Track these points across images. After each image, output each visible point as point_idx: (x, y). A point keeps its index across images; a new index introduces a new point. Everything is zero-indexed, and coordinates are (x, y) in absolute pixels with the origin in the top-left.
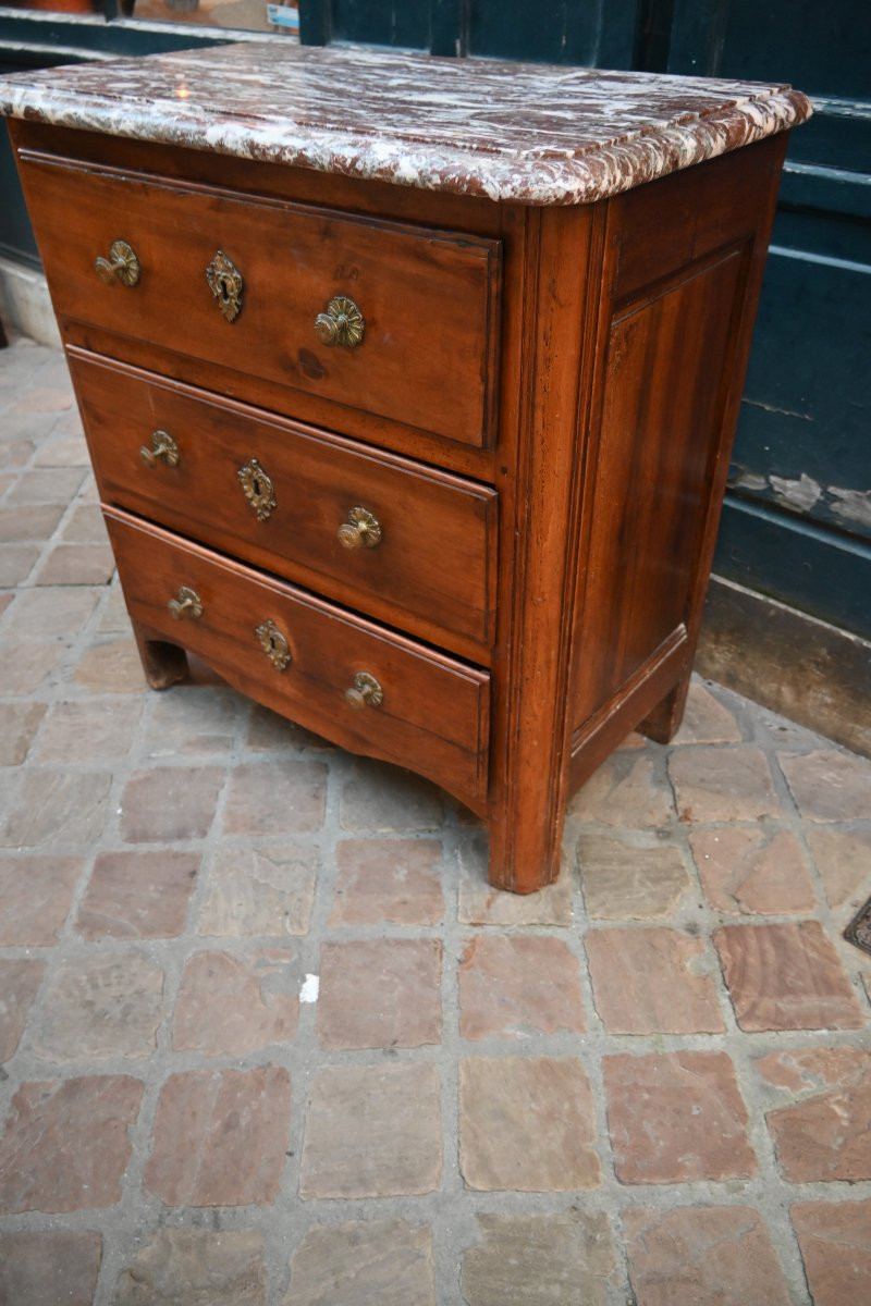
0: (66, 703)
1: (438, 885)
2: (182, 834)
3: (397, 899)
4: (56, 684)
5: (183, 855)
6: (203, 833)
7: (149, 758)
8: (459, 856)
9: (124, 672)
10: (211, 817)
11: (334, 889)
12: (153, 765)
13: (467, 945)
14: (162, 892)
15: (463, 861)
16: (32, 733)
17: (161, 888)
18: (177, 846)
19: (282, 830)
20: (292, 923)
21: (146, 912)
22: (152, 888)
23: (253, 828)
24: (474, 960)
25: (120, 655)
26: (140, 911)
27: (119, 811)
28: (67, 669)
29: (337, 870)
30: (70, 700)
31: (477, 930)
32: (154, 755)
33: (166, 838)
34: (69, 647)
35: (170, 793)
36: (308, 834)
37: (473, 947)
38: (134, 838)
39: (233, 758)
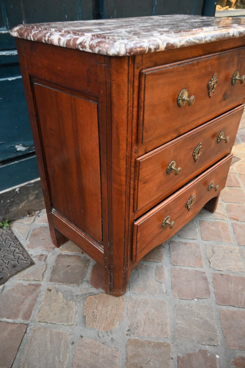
0: (129, 330)
1: (214, 222)
2: (205, 279)
3: (222, 229)
4: (112, 339)
5: (214, 278)
6: (204, 273)
7: (166, 292)
8: (204, 217)
9: (110, 308)
10: (196, 271)
11: (220, 242)
12: (170, 290)
13: (232, 219)
14: (231, 282)
15: (206, 216)
16: (150, 343)
17: (229, 283)
18: (210, 280)
19: (200, 252)
20: (234, 251)
21: (240, 287)
22: (230, 286)
23: (201, 259)
24: (237, 218)
25: (95, 311)
26: (240, 289)
27: (196, 300)
28: (100, 335)
29: (213, 241)
30: (127, 329)
31: (227, 217)
32: (165, 291)
33: (207, 283)
34: (82, 337)
35: (186, 283)
36: (200, 247)
37: (232, 218)
38: (209, 293)
39: (167, 266)
